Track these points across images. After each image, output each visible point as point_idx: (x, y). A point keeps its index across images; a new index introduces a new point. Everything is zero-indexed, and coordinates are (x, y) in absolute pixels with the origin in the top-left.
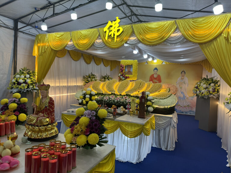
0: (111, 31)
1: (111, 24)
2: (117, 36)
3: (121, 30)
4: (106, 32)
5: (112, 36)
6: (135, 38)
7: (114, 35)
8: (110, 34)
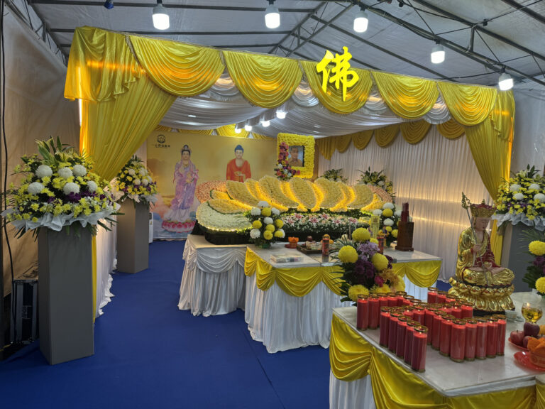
0: (335, 74)
1: (334, 61)
2: (349, 89)
3: (356, 78)
4: (321, 73)
5: (337, 86)
6: (379, 99)
7: (341, 84)
8: (331, 81)
